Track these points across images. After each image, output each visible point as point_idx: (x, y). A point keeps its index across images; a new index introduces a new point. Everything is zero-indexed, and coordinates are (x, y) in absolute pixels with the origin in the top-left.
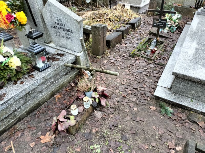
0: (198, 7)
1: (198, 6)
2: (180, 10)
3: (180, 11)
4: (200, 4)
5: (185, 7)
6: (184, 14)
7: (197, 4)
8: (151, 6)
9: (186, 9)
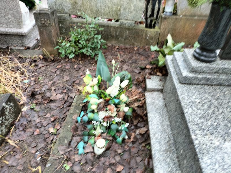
0: (153, 23)
1: (151, 21)
2: (116, 33)
3: (117, 36)
4: (155, 16)
5: (125, 24)
6: (126, 41)
7: (148, 16)
8: (45, 33)
9: (128, 29)
